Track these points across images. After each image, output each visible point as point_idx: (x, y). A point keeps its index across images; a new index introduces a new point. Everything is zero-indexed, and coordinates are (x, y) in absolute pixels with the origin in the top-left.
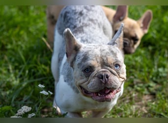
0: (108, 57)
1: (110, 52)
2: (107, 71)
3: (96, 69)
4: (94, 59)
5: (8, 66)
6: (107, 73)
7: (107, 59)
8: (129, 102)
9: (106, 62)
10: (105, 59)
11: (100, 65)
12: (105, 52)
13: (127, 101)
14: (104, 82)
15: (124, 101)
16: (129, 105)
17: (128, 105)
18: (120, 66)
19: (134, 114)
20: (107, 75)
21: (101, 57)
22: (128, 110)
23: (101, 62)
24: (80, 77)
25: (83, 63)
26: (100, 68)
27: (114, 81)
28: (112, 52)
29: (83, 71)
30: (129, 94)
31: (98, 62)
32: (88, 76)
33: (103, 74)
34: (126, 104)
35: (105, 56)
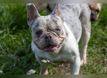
0: (51, 25)
1: (52, 21)
2: (50, 34)
3: (44, 33)
4: (43, 26)
5: (22, 40)
6: (50, 35)
7: (51, 26)
8: (102, 65)
9: (50, 28)
10: (49, 25)
11: (46, 30)
12: (49, 21)
13: (101, 64)
14: (48, 41)
15: (99, 64)
16: (103, 67)
17: (101, 67)
18: (60, 30)
19: (105, 73)
20: (50, 36)
21: (47, 25)
22: (102, 70)
23: (47, 28)
24: (34, 37)
25: (36, 28)
26: (46, 31)
27: (55, 40)
28: (54, 20)
29: (36, 33)
30: (102, 59)
31: (45, 28)
32: (39, 37)
33: (48, 36)
34: (100, 66)
35: (50, 24)
